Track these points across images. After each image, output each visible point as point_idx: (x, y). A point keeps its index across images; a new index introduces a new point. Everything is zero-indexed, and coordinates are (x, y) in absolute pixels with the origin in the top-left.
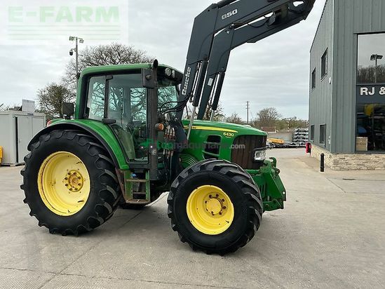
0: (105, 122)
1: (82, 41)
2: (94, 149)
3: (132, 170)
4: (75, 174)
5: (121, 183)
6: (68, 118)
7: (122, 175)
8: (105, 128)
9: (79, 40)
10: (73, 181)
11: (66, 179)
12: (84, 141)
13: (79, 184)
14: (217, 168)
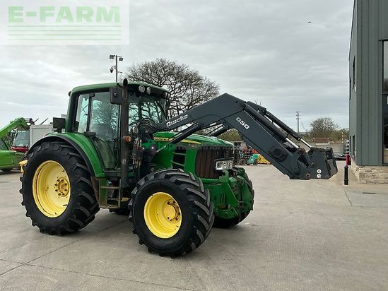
0: (87, 134)
1: (121, 59)
2: (73, 159)
3: (108, 178)
4: (62, 181)
5: (95, 190)
6: (59, 131)
7: (97, 183)
8: (86, 140)
9: (118, 58)
10: (62, 187)
11: (56, 185)
12: (66, 152)
13: (66, 190)
14: (167, 177)
